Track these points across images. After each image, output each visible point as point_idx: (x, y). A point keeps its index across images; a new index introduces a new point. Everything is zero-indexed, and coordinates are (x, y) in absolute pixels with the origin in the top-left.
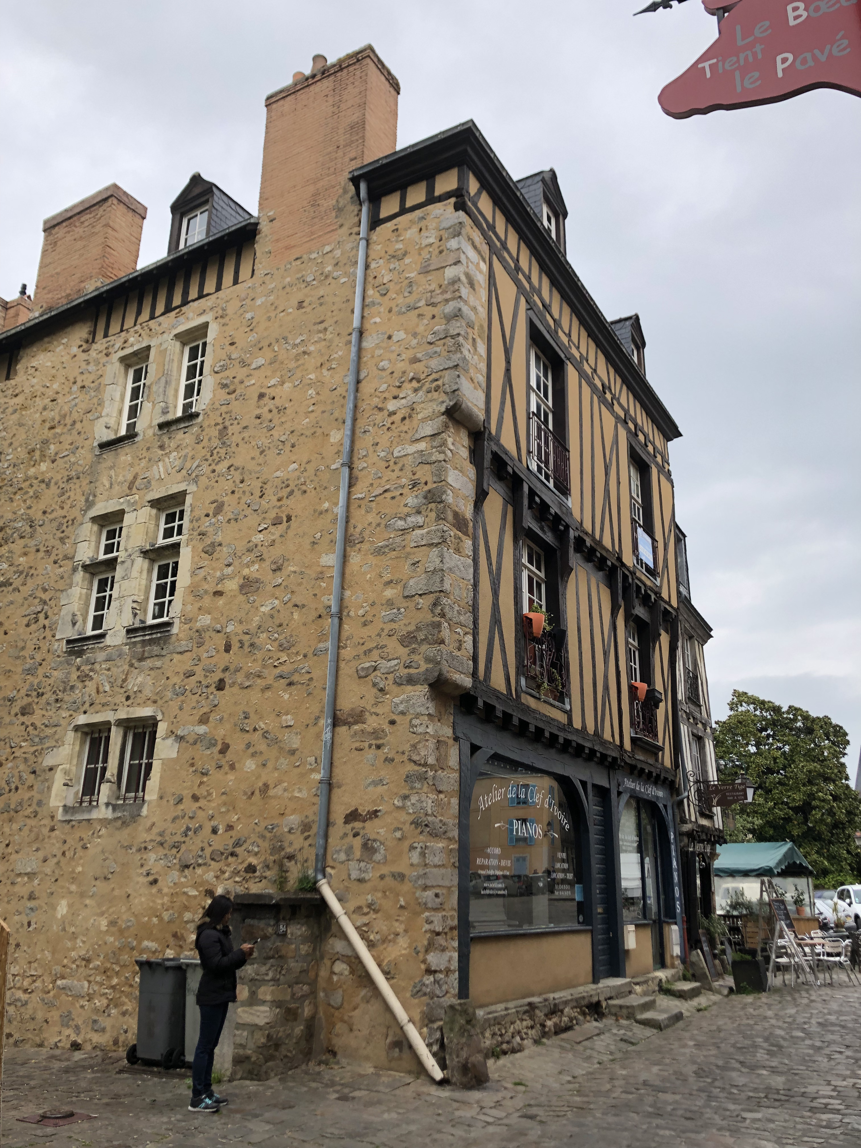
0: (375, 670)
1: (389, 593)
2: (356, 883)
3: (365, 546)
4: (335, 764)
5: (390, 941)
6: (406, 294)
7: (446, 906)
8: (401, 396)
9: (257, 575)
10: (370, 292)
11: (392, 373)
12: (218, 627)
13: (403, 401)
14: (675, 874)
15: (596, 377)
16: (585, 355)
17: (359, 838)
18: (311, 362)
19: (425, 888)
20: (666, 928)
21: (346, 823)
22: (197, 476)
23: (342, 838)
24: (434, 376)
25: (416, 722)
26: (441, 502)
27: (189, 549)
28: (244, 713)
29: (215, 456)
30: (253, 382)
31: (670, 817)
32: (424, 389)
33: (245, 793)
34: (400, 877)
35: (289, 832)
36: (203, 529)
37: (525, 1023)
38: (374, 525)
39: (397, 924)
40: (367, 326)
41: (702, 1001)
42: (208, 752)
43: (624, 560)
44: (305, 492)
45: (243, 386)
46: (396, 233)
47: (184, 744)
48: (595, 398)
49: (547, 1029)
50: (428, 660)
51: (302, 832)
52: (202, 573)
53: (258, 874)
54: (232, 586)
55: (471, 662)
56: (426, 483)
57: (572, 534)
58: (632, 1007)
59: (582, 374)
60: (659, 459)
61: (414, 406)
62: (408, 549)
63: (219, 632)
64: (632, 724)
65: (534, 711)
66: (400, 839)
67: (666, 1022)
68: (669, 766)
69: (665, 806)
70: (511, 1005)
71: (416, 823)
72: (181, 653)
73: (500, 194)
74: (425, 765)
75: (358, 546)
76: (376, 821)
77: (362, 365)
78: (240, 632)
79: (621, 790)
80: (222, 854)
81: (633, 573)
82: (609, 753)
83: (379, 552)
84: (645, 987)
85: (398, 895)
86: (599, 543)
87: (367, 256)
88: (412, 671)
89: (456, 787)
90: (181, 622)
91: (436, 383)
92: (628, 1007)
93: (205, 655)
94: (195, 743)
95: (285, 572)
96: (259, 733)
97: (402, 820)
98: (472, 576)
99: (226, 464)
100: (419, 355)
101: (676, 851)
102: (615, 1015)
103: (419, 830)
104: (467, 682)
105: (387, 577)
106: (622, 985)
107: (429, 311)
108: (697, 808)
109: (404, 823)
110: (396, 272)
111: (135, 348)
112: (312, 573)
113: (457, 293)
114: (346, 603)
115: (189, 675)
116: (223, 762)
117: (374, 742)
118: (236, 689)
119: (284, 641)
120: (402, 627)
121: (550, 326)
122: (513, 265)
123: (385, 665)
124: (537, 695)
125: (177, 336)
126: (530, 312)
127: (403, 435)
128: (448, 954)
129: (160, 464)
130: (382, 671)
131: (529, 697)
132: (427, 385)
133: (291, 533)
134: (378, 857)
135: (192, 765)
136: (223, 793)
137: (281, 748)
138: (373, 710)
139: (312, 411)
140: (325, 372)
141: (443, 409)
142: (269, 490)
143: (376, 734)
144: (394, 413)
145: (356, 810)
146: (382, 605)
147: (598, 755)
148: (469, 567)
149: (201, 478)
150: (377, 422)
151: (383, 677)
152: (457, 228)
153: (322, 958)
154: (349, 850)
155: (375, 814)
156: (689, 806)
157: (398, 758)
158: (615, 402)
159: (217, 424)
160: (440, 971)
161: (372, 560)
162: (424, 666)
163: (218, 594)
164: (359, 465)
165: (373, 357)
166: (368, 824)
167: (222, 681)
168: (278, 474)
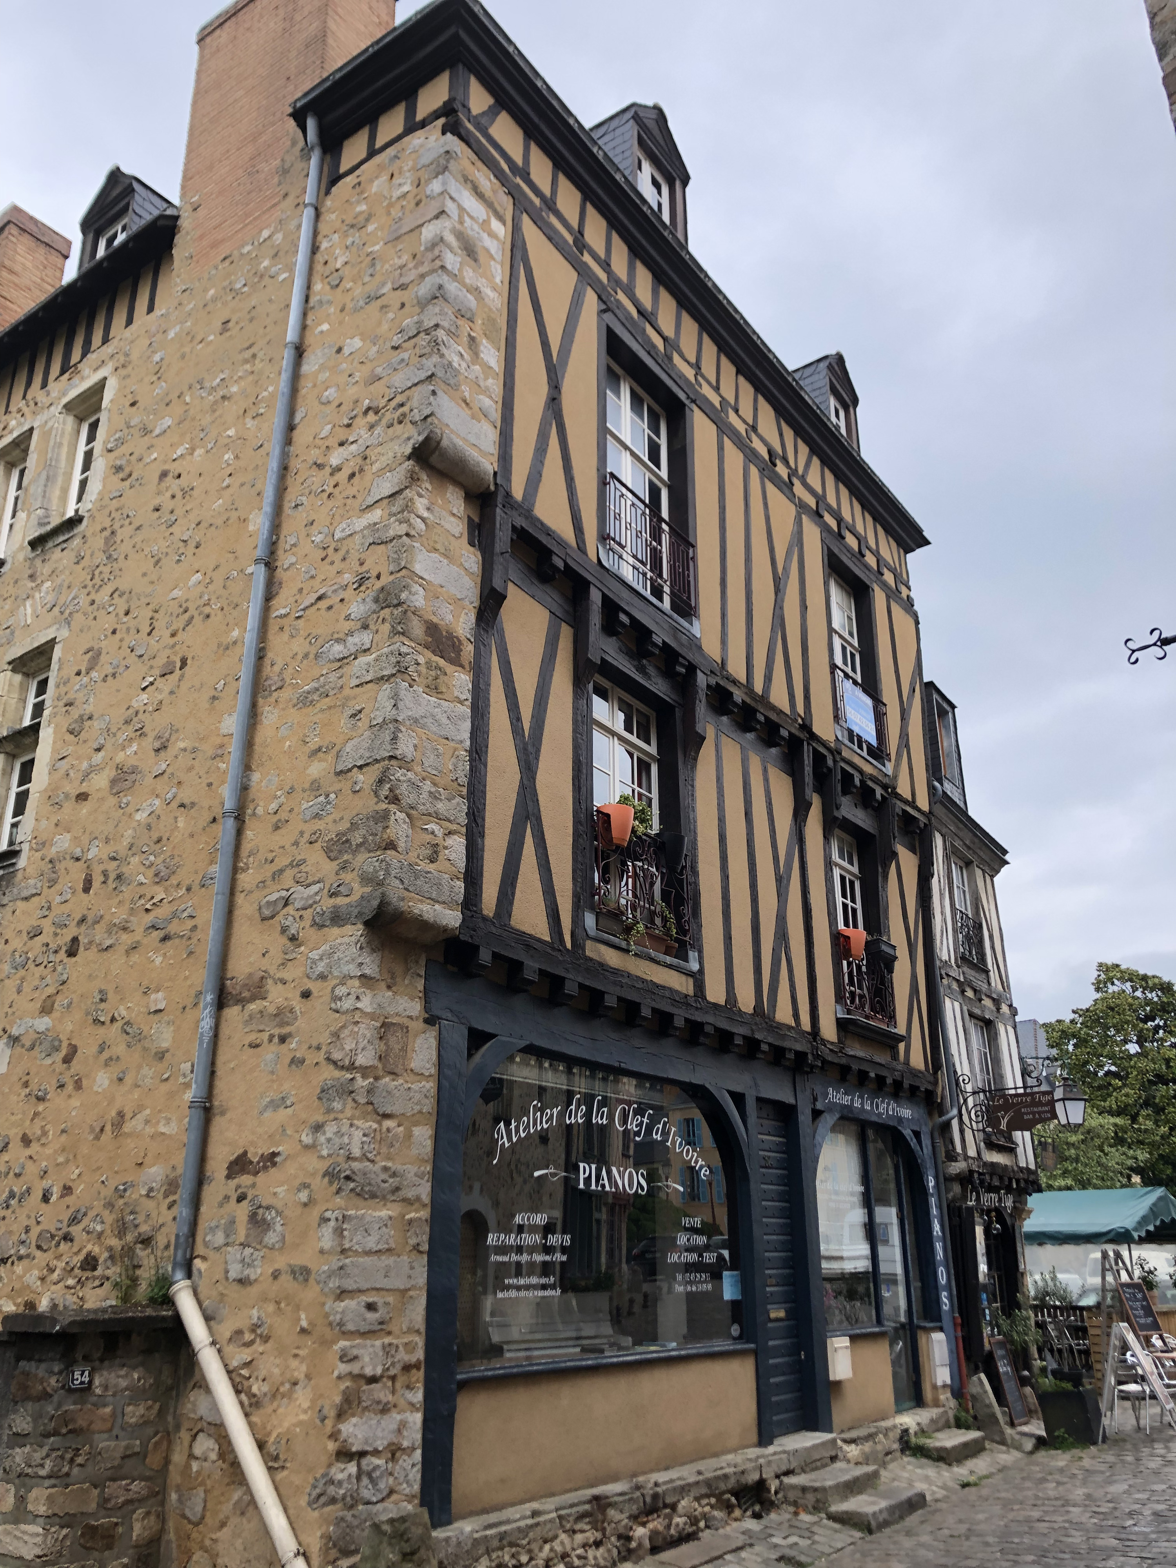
0: (286, 904)
1: (317, 769)
2: (236, 1286)
3: (285, 694)
4: (219, 1073)
5: (283, 1396)
6: (367, 279)
7: (394, 1327)
8: (351, 439)
9: (133, 762)
10: (318, 287)
11: (340, 405)
12: (78, 852)
13: (354, 447)
14: (939, 1247)
15: (754, 437)
16: (732, 400)
17: (245, 1203)
18: (231, 410)
19: (342, 1294)
20: (922, 1339)
21: (229, 1177)
22: (71, 613)
23: (221, 1205)
24: (399, 399)
25: (341, 991)
26: (400, 604)
27: (50, 730)
28: (101, 991)
29: (97, 580)
30: (155, 455)
31: (927, 1149)
32: (384, 422)
33: (92, 1129)
34: (302, 1274)
35: (148, 1196)
36: (71, 696)
37: (579, 1538)
38: (300, 657)
39: (294, 1363)
40: (310, 339)
41: (980, 1465)
42: (49, 1061)
43: (816, 729)
44: (208, 616)
45: (141, 464)
46: (358, 189)
47: (18, 1050)
48: (754, 471)
49: (633, 1545)
50: (366, 879)
51: (166, 1196)
52: (64, 765)
53: (99, 1272)
54: (100, 782)
55: (460, 885)
56: (378, 577)
57: (702, 680)
58: (824, 1489)
59: (724, 429)
60: (889, 577)
61: (368, 452)
62: (347, 692)
63: (78, 859)
64: (839, 998)
65: (616, 972)
66: (305, 1205)
67: (885, 1515)
68: (921, 1066)
69: (917, 1134)
70: (549, 1504)
71: (331, 1175)
72: (26, 899)
73: (536, 119)
74: (352, 1067)
75: (275, 694)
76: (273, 1171)
77: (300, 400)
78: (105, 857)
79: (819, 1106)
80: (53, 1236)
81: (836, 752)
82: (786, 1044)
83: (305, 701)
84: (867, 1447)
85: (297, 1308)
86: (764, 699)
87: (315, 233)
88: (340, 901)
89: (429, 1105)
90: (31, 849)
91: (401, 410)
92: (815, 1490)
93: (58, 899)
94: (32, 1047)
95: (172, 751)
96: (118, 1025)
97: (310, 1169)
98: (466, 735)
99: (108, 589)
100: (379, 370)
101: (940, 1207)
102: (795, 1504)
103: (335, 1186)
104: (452, 918)
105: (315, 742)
106: (815, 1447)
107: (395, 298)
108: (980, 1136)
109: (313, 1175)
110: (354, 249)
111: (15, 434)
112: (208, 749)
113: (438, 263)
114: (253, 793)
115: (35, 933)
116: (66, 1079)
117: (277, 1031)
118: (92, 954)
119: (161, 867)
120: (331, 826)
121: (654, 346)
122: (570, 239)
123: (301, 894)
124: (624, 944)
125: (68, 407)
126: (608, 317)
127: (349, 501)
128: (396, 1417)
129: (28, 603)
130: (298, 905)
131: (603, 948)
132: (389, 416)
133: (185, 685)
134: (271, 1238)
135: (26, 1085)
136: (63, 1131)
137: (145, 1049)
138: (279, 975)
139: (228, 487)
140: (250, 423)
141: (408, 450)
142: (161, 623)
143: (282, 1016)
144: (339, 469)
145: (245, 1153)
146: (304, 791)
147: (764, 1047)
148: (462, 718)
149: (75, 615)
150: (314, 488)
151: (297, 915)
152: (443, 162)
153: (178, 1427)
154: (230, 1226)
155: (271, 1159)
156: (962, 1132)
157: (312, 1058)
158: (795, 481)
159: (104, 529)
160: (376, 1453)
161: (294, 715)
162: (359, 891)
163: (82, 797)
164: (285, 560)
165: (315, 386)
166: (261, 1178)
167: (75, 940)
168: (176, 593)
